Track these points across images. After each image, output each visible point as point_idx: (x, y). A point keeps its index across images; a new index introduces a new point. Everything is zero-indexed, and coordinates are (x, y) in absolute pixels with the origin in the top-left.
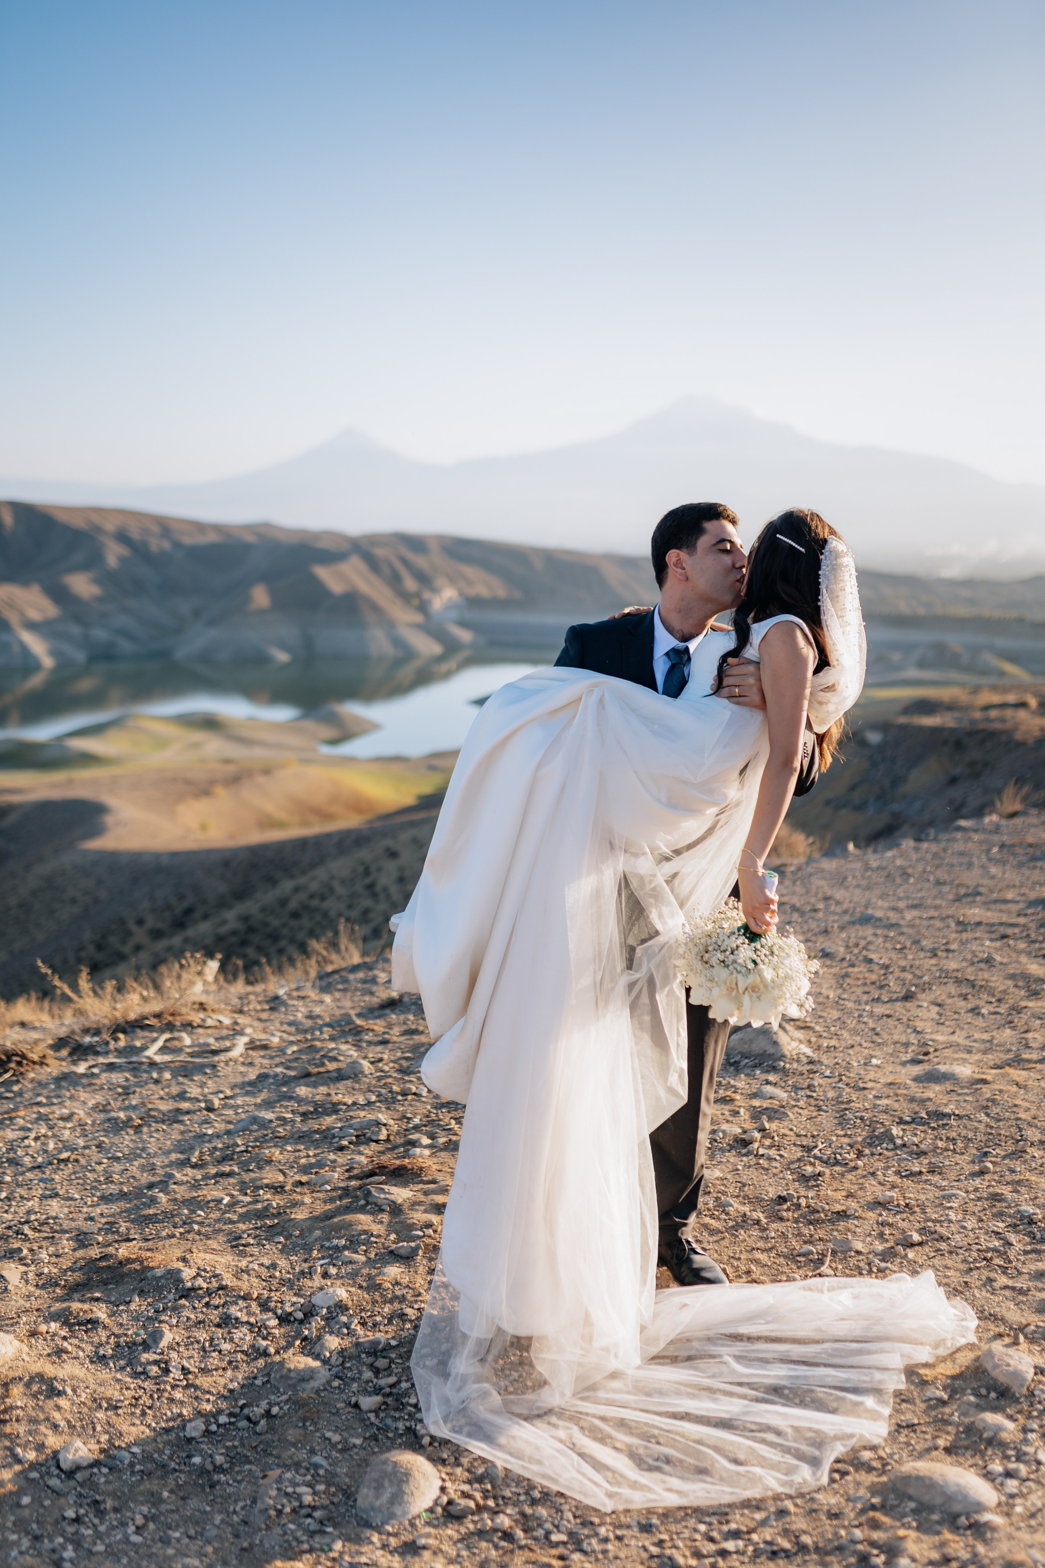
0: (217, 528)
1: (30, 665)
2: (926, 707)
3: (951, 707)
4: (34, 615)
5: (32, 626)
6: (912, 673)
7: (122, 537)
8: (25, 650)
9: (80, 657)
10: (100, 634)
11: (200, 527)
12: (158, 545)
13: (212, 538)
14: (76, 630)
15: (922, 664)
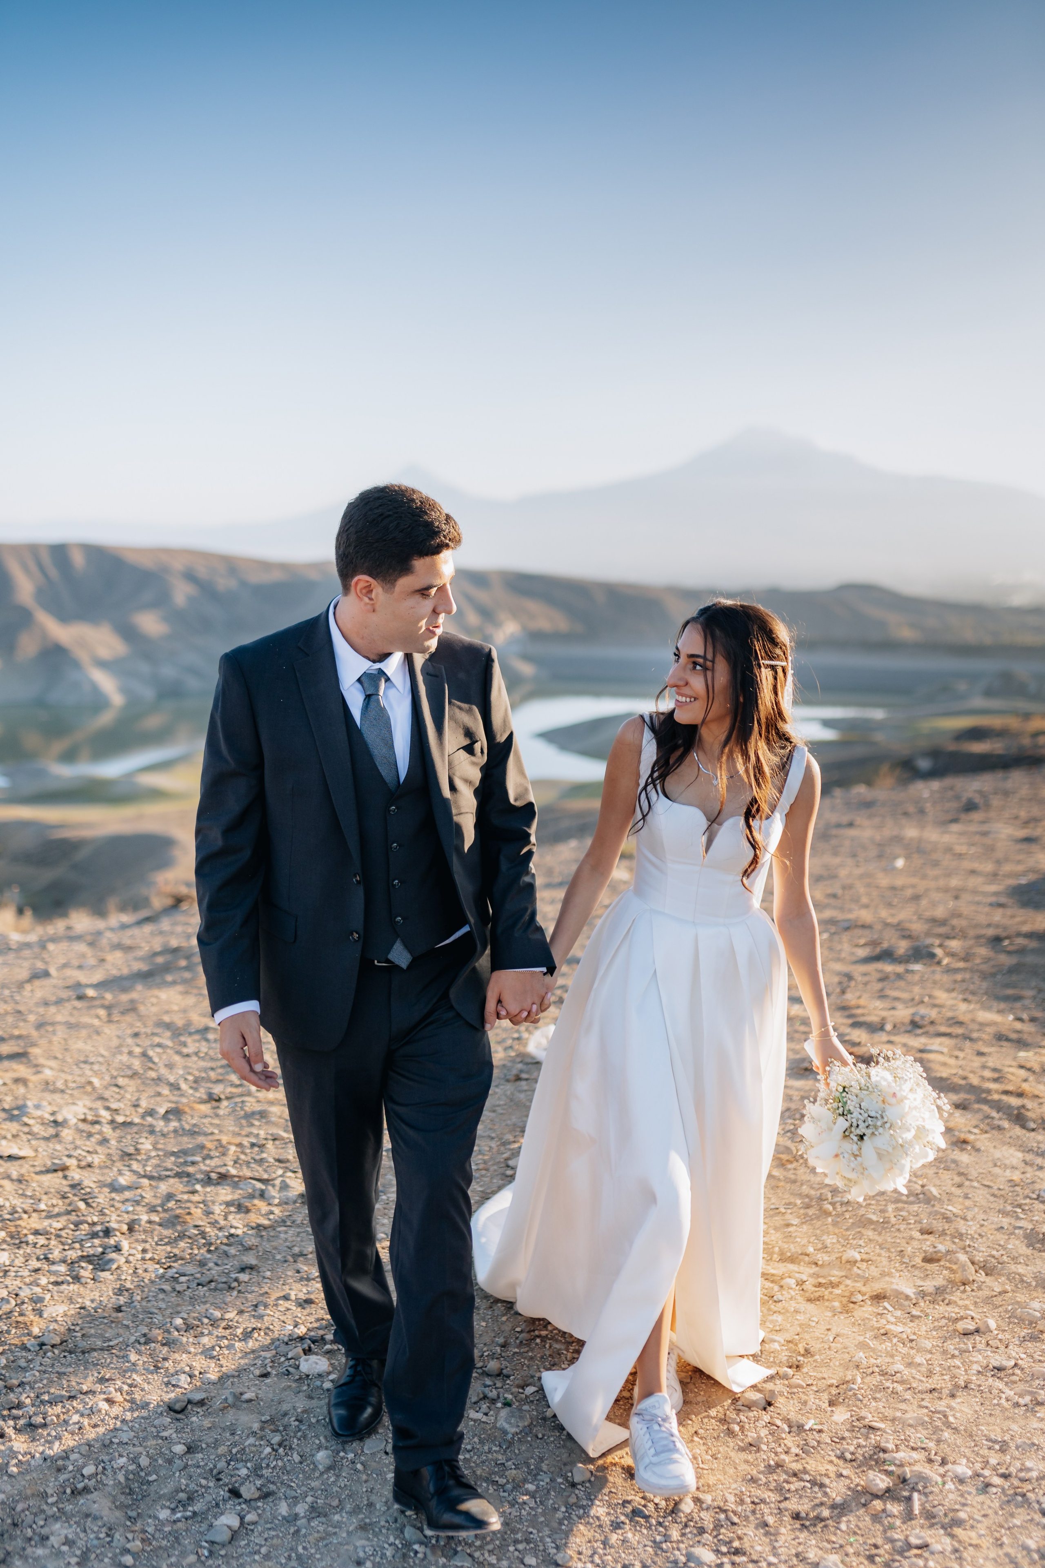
0: (283, 567)
1: (99, 703)
2: (976, 734)
3: (1001, 733)
4: (104, 653)
5: (102, 664)
6: (978, 702)
7: (190, 576)
8: (96, 690)
9: (148, 693)
10: (168, 672)
11: (265, 565)
12: (224, 583)
13: (276, 576)
14: (144, 668)
15: (989, 693)
